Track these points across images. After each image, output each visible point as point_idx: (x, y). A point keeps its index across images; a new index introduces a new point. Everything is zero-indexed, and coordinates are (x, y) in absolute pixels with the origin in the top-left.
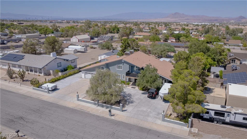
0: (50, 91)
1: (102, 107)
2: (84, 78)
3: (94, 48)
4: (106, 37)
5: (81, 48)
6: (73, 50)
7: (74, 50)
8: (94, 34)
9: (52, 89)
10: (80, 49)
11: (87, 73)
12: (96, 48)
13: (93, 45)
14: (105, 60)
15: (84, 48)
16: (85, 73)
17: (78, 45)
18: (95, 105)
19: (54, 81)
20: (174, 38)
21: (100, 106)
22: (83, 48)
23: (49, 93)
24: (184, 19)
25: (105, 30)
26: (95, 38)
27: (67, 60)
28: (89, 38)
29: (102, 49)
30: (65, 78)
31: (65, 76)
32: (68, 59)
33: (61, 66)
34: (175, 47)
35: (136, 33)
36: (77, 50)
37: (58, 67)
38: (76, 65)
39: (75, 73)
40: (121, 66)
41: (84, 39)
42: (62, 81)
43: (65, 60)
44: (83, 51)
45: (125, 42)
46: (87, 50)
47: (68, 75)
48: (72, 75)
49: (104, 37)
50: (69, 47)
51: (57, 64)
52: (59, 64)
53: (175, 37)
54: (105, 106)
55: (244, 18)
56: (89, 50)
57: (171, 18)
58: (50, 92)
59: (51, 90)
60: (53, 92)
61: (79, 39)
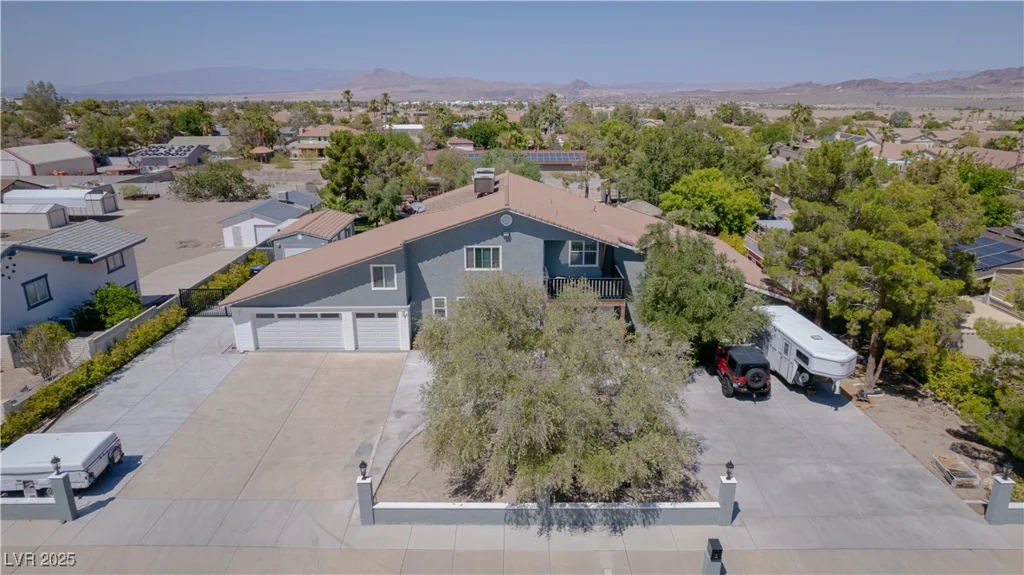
0: (80, 492)
1: (575, 524)
2: (253, 349)
3: (151, 198)
4: (173, 152)
5: (88, 197)
6: (45, 210)
7: (49, 213)
8: (103, 141)
9: (91, 475)
10: (83, 205)
11: (272, 316)
12: (158, 196)
13: (137, 185)
14: (300, 237)
15: (103, 199)
16: (259, 316)
17: (54, 188)
18: (518, 523)
19: (57, 404)
20: (466, 141)
21: (561, 525)
22: (99, 197)
23: (77, 515)
24: (409, 90)
25: (152, 122)
26: (112, 159)
27: (85, 259)
28: (86, 158)
29: (196, 196)
30: (118, 367)
31: (116, 355)
32: (85, 249)
33: (51, 299)
34: (544, 170)
35: (304, 131)
36: (63, 209)
37: (30, 308)
38: (135, 283)
39: (168, 331)
40: (496, 250)
41: (61, 161)
42: (106, 391)
43: (67, 257)
44: (100, 212)
45: (344, 150)
46: (117, 210)
47: (132, 347)
48: (152, 343)
49: (162, 151)
50: (7, 195)
51: (24, 285)
52: (36, 289)
53: (470, 138)
54: (599, 516)
55: (585, 86)
56: (128, 210)
57: (360, 88)
58: (82, 503)
59: (85, 484)
60: (102, 497)
61: (35, 163)
